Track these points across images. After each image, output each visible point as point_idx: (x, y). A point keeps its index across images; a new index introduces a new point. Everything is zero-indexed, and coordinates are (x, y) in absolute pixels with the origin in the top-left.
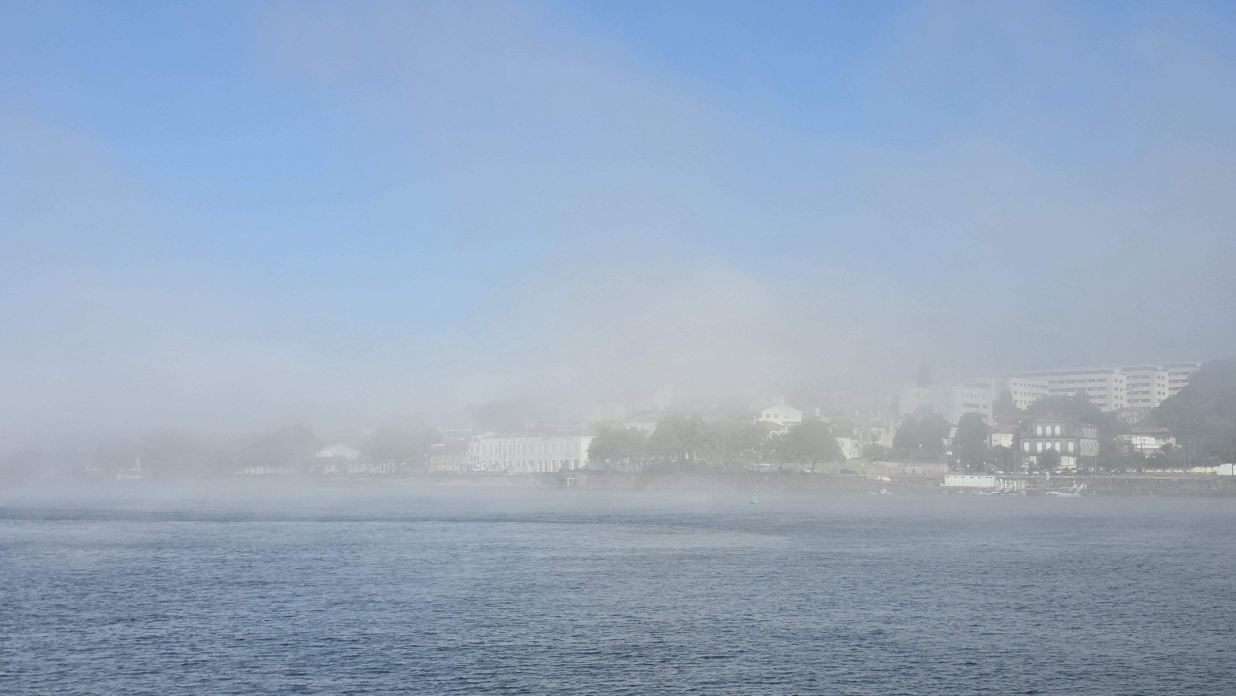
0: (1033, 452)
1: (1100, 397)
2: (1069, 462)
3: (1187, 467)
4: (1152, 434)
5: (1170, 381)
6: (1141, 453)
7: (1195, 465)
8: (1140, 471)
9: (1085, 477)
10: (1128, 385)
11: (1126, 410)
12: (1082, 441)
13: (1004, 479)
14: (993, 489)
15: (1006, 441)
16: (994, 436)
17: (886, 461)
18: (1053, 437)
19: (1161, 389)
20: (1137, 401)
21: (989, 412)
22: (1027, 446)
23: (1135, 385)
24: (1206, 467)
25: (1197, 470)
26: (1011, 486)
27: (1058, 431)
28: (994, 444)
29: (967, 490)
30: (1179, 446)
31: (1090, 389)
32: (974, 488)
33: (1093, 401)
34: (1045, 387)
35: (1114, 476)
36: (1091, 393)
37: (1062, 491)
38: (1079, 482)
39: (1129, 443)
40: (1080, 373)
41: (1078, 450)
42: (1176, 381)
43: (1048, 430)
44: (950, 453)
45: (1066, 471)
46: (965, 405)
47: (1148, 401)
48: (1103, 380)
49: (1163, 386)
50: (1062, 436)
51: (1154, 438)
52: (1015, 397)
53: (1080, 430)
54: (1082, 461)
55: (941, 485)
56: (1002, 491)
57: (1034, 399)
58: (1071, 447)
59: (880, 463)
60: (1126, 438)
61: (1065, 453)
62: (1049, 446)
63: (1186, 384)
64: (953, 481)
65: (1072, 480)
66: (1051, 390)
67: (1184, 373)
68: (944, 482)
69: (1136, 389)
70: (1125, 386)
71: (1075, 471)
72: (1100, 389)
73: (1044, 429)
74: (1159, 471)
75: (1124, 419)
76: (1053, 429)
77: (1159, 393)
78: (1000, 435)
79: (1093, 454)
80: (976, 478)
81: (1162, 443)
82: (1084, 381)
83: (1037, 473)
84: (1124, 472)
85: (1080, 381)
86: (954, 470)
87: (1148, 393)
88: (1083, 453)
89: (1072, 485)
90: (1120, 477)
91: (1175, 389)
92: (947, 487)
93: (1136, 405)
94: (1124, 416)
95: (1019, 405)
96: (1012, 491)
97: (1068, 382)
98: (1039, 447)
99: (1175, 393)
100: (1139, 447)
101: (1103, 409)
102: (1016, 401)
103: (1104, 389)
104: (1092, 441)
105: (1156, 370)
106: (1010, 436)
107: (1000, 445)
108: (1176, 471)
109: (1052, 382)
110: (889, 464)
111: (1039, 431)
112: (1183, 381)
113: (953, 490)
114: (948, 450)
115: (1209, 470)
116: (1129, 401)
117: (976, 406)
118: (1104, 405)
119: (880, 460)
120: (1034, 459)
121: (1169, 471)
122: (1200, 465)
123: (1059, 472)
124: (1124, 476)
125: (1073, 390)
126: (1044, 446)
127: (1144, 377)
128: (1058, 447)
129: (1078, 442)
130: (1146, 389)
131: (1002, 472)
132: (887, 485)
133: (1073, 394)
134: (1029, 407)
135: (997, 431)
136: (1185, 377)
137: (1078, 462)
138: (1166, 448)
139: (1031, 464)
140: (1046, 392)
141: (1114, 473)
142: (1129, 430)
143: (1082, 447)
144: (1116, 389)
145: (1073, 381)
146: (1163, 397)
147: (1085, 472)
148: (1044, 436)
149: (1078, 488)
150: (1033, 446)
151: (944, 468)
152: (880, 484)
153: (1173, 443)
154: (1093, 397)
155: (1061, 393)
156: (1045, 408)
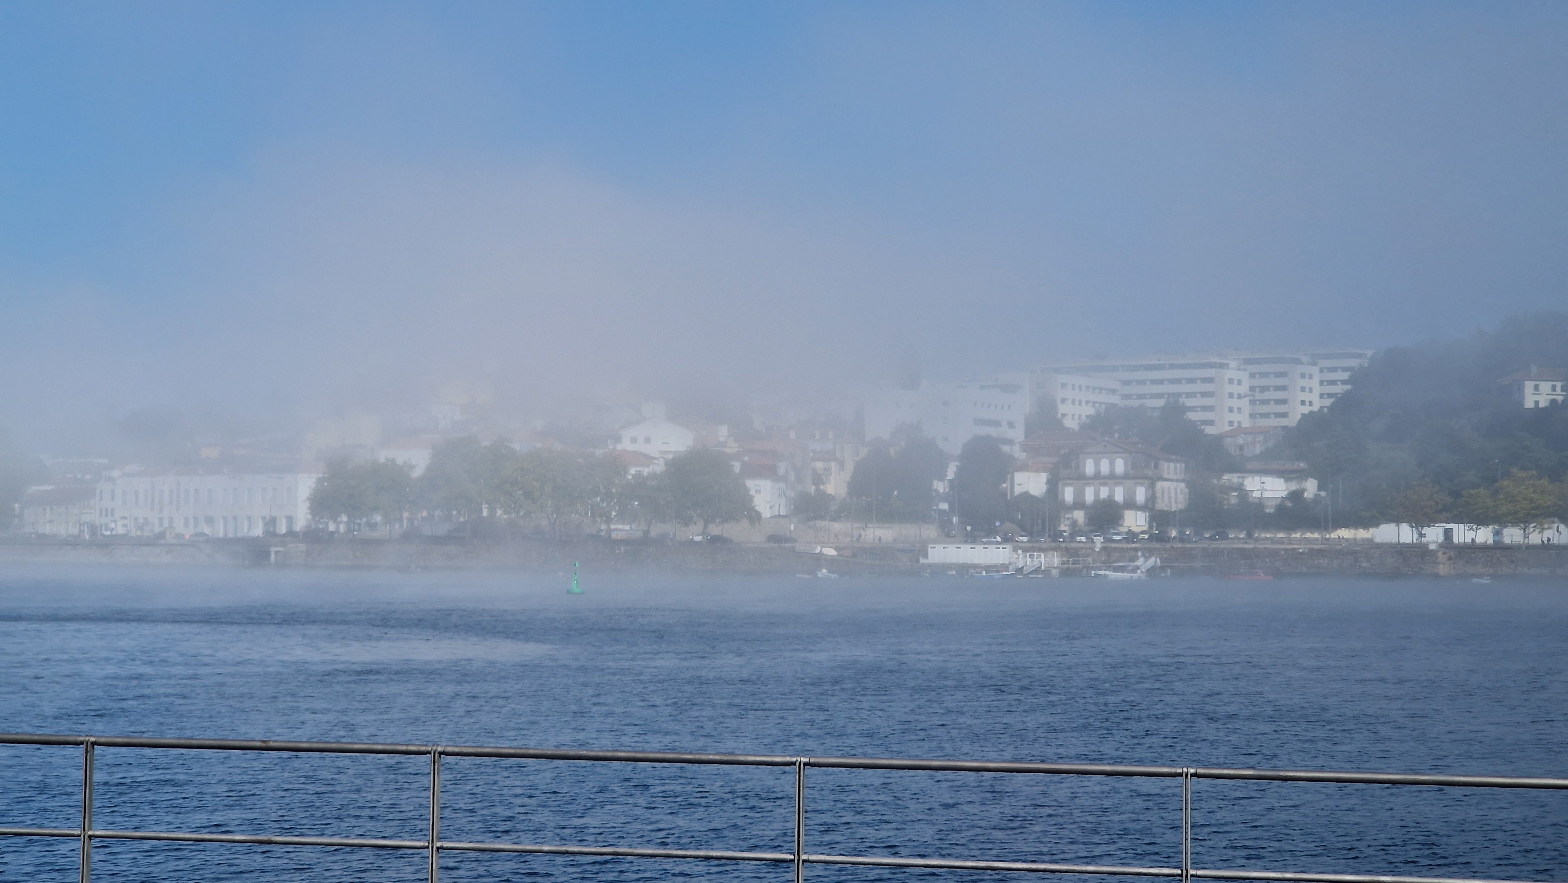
0: (1079, 504)
1: (1205, 408)
2: (1137, 521)
3: (1326, 529)
4: (1278, 473)
5: (1322, 383)
6: (1260, 504)
7: (1337, 525)
8: (1250, 535)
9: (1158, 546)
10: (1252, 389)
11: (1246, 432)
12: (1160, 485)
13: (1025, 550)
14: (1005, 567)
15: (1036, 484)
16: (1019, 477)
17: (833, 520)
18: (1112, 478)
19: (1306, 396)
20: (1266, 415)
21: (1018, 434)
22: (1068, 494)
23: (1263, 389)
24: (1356, 528)
25: (1345, 533)
26: (1036, 563)
27: (1120, 466)
28: (1018, 490)
29: (963, 569)
30: (1323, 494)
31: (1189, 395)
32: (975, 566)
33: (1192, 416)
34: (1113, 392)
35: (1204, 545)
36: (1189, 402)
37: (1116, 569)
38: (1149, 553)
39: (1240, 488)
40: (1172, 367)
41: (1152, 499)
42: (1333, 383)
43: (1105, 468)
44: (944, 506)
45: (1131, 536)
46: (979, 422)
47: (1285, 415)
48: (1209, 380)
49: (1311, 390)
50: (1126, 476)
51: (1282, 480)
52: (1062, 409)
53: (1156, 466)
54: (1158, 518)
55: (922, 561)
56: (1020, 570)
57: (1091, 411)
58: (1141, 495)
60: (1235, 478)
61: (1130, 504)
62: (1104, 493)
63: (1349, 387)
64: (942, 553)
65: (1136, 550)
66: (1123, 397)
67: (1345, 369)
68: (926, 556)
69: (1266, 396)
70: (1244, 389)
71: (1146, 537)
72: (1204, 394)
73: (1097, 464)
74: (1281, 535)
75: (1241, 448)
76: (1112, 464)
77: (1303, 403)
78: (1027, 474)
79: (1174, 506)
80: (979, 548)
81: (1294, 486)
82: (1178, 381)
83: (1083, 539)
84: (1224, 537)
85: (1173, 381)
86: (947, 535)
87: (1284, 402)
88: (1161, 505)
89: (1133, 559)
90: (1214, 545)
91: (1330, 395)
92: (929, 565)
93: (1262, 423)
94: (1241, 442)
95: (1068, 422)
96: (1037, 570)
97: (1153, 382)
98: (1089, 496)
99: (1328, 402)
100: (1257, 494)
101: (1209, 430)
102: (1064, 415)
103: (1210, 394)
104: (1175, 484)
105: (1298, 362)
106: (1043, 477)
107: (1027, 493)
108: (1308, 535)
109: (1127, 383)
110: (836, 526)
111: (1089, 468)
112: (1344, 382)
113: (943, 568)
114: (943, 500)
115: (1362, 534)
116: (1252, 416)
117: (996, 424)
118: (1211, 423)
119: (823, 518)
120: (1079, 516)
121: (1298, 535)
122: (1346, 526)
123: (1118, 538)
124: (1222, 544)
125: (1159, 396)
126: (1097, 493)
127: (1279, 375)
128: (1119, 496)
129: (1153, 485)
130: (1280, 395)
131: (1025, 539)
132: (831, 563)
133: (1160, 403)
134: (1083, 427)
135: (1024, 468)
136: (1345, 376)
137: (1151, 520)
138: (1296, 496)
139: (1074, 523)
140: (1115, 400)
141: (1210, 538)
142: (1239, 467)
143: (1158, 495)
144: (1231, 395)
145: (1160, 382)
146: (1306, 410)
147: (1161, 538)
148: (1097, 476)
149: (1145, 564)
150: (1079, 494)
151: (931, 531)
152: (819, 559)
153: (1311, 488)
154: (1193, 409)
155: (1136, 403)
156: (1108, 426)
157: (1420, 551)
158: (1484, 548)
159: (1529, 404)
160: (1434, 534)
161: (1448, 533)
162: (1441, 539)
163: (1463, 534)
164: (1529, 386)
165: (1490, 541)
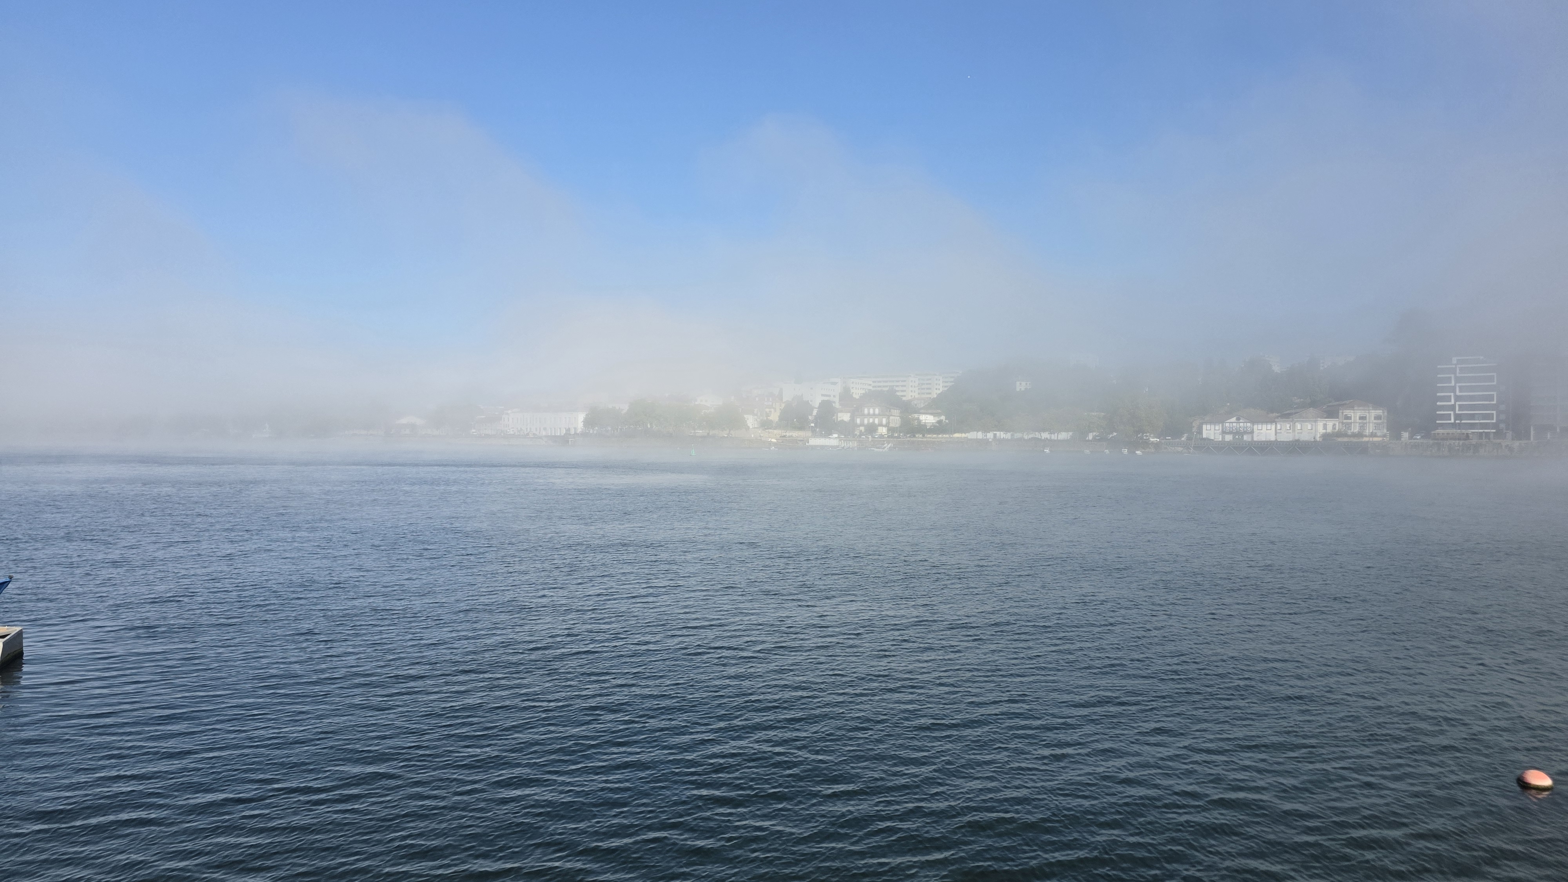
0: (862, 425)
1: (902, 391)
2: (883, 430)
3: (951, 433)
4: (931, 414)
5: (943, 382)
6: (925, 425)
7: (955, 432)
8: (924, 436)
9: (892, 439)
10: (919, 384)
11: (917, 399)
12: (891, 418)
13: (844, 441)
14: (837, 447)
15: (845, 417)
16: (840, 415)
17: (774, 429)
18: (874, 415)
19: (938, 387)
20: (924, 394)
21: (837, 400)
22: (858, 421)
23: (923, 384)
24: (961, 433)
25: (957, 435)
26: (848, 445)
27: (877, 411)
28: (839, 419)
29: (823, 447)
30: (948, 421)
31: (897, 386)
32: (827, 446)
33: (898, 394)
34: (870, 385)
35: (908, 439)
36: (897, 389)
37: (877, 448)
38: (888, 443)
39: (918, 419)
40: (891, 376)
41: (888, 423)
42: (946, 382)
43: (871, 411)
44: (813, 425)
45: (882, 436)
46: (823, 395)
47: (930, 393)
48: (904, 381)
49: (939, 385)
50: (879, 415)
51: (933, 416)
52: (852, 391)
53: (890, 411)
54: (891, 430)
55: (807, 444)
56: (842, 447)
57: (864, 392)
58: (884, 421)
59: (770, 430)
60: (916, 416)
61: (881, 425)
62: (871, 420)
63: (953, 384)
64: (815, 441)
65: (884, 441)
66: (873, 387)
67: (951, 377)
68: (809, 442)
69: (923, 387)
70: (917, 385)
71: (886, 436)
72: (902, 386)
73: (869, 411)
74: (935, 436)
75: (916, 405)
76: (874, 411)
77: (937, 389)
78: (843, 414)
79: (897, 426)
80: (827, 440)
81: (937, 419)
82: (893, 381)
83: (864, 437)
84: (914, 436)
85: (890, 381)
86: (815, 434)
87: (930, 389)
88: (891, 425)
89: (884, 444)
90: (912, 439)
91: (945, 387)
92: (810, 446)
93: (923, 396)
94: (916, 403)
95: (854, 396)
96: (849, 448)
97: (884, 382)
98: (866, 421)
99: (946, 389)
100: (924, 421)
101: (904, 399)
102: (853, 393)
103: (905, 386)
104: (897, 418)
105: (936, 375)
106: (849, 414)
107: (843, 420)
108: (944, 436)
109: (873, 382)
110: (775, 431)
111: (866, 411)
112: (951, 382)
113: (814, 447)
114: (813, 423)
115: (963, 435)
116: (919, 394)
117: (829, 396)
118: (904, 396)
119: (771, 429)
120: (862, 428)
121: (941, 436)
122: (958, 432)
123: (877, 436)
124: (914, 439)
125: (887, 386)
126: (868, 421)
127: (928, 379)
128: (877, 421)
129: (889, 418)
130: (929, 386)
131: (843, 436)
132: (775, 444)
133: (886, 389)
134: (860, 397)
135: (841, 411)
136: (952, 379)
137: (888, 430)
138: (940, 422)
139: (861, 431)
140: (871, 388)
141: (909, 437)
142: (918, 411)
143: (891, 421)
144: (911, 387)
145: (886, 382)
146: (938, 392)
147: (892, 437)
148: (869, 414)
149: (887, 446)
150: (862, 421)
151: (809, 434)
152: (770, 443)
153: (943, 418)
154: (898, 391)
155: (879, 389)
156: (870, 397)
157: (986, 442)
158: (1008, 440)
159: (1018, 390)
160: (990, 435)
161: (995, 435)
162: (992, 437)
163: (1001, 435)
164: (1018, 383)
165: (1010, 438)
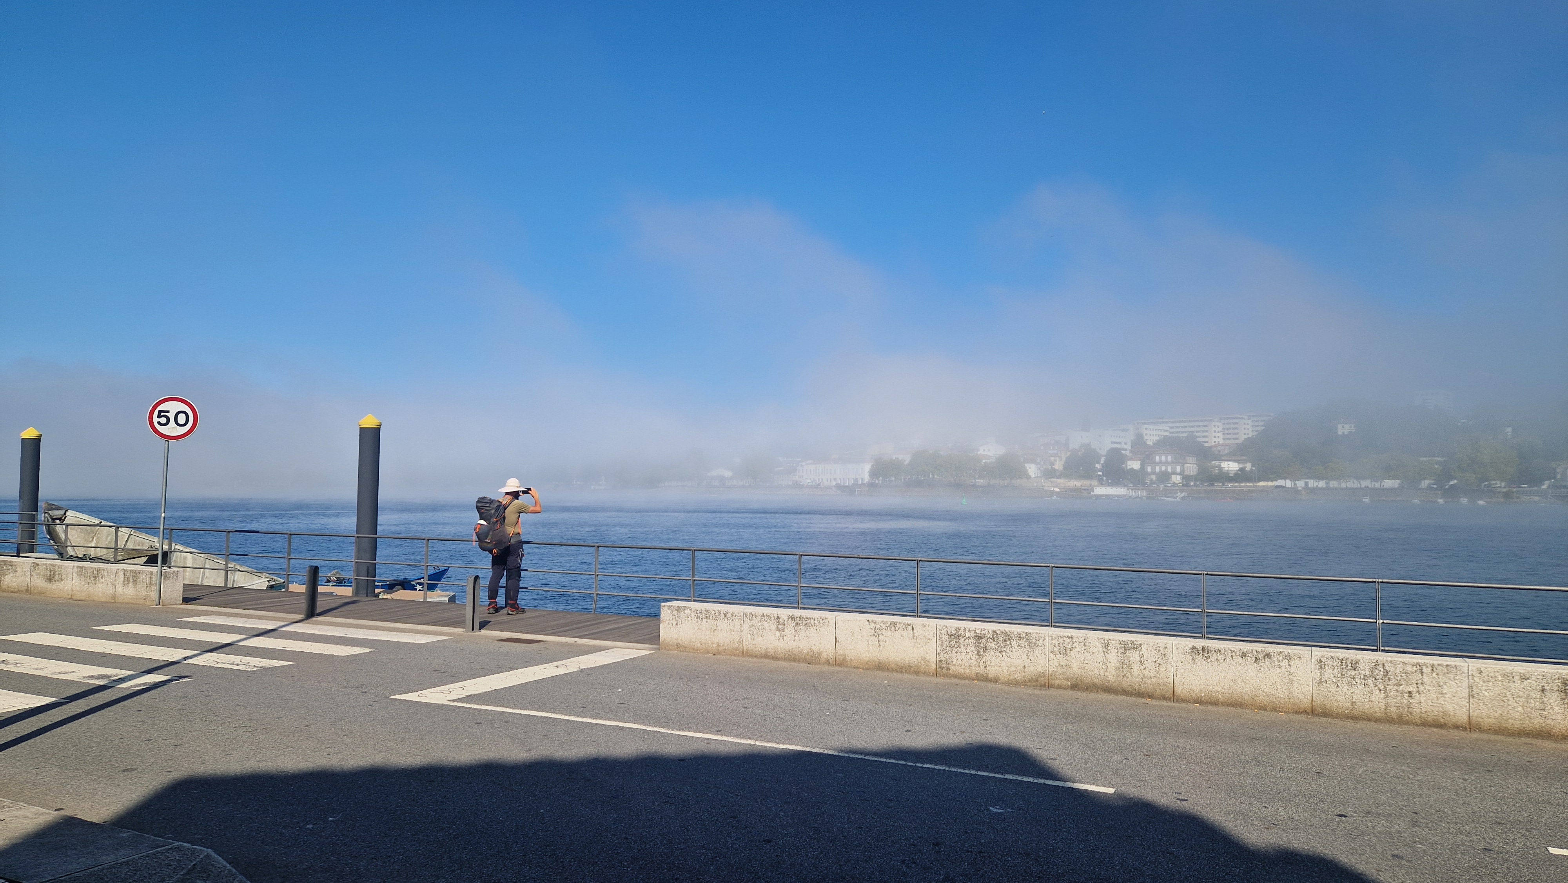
0: (1153, 473)
1: (1204, 437)
2: (1177, 479)
3: (1255, 482)
4: (1235, 461)
5: (1252, 426)
6: (1227, 473)
7: (1260, 480)
8: (1223, 484)
9: (1186, 488)
10: (1223, 429)
11: (1222, 445)
12: (1186, 465)
13: (1132, 490)
14: (1124, 496)
15: (1135, 465)
16: (1129, 463)
17: (1057, 478)
18: (1167, 463)
19: (1246, 431)
20: (1230, 439)
21: (1128, 447)
22: (1149, 469)
23: (1228, 429)
24: (1268, 482)
25: (1262, 483)
26: (1136, 494)
27: (1170, 458)
28: (1129, 467)
29: (1108, 496)
30: (1254, 468)
31: (1198, 432)
32: (1112, 495)
33: (1198, 439)
34: (1167, 431)
35: (1204, 488)
36: (1198, 434)
37: (1168, 497)
38: (1182, 491)
39: (1219, 466)
40: (1190, 421)
41: (1182, 471)
42: (1257, 426)
43: (1163, 458)
44: (1100, 473)
45: (1174, 484)
46: (1113, 443)
47: (1237, 439)
48: (1206, 426)
49: (1248, 429)
50: (1172, 462)
51: (1237, 464)
52: (1146, 437)
53: (1184, 459)
54: (1186, 478)
55: (1092, 493)
56: (1130, 497)
57: (1158, 438)
58: (1178, 469)
59: (1052, 479)
60: (1217, 463)
61: (1175, 473)
62: (1163, 468)
63: (1263, 428)
64: (1100, 491)
65: (1177, 490)
66: (1170, 433)
67: (1262, 421)
68: (1093, 492)
69: (1230, 431)
70: (1220, 429)
71: (1181, 485)
72: (1204, 432)
73: (1160, 458)
74: (1236, 484)
75: (1219, 451)
76: (1166, 458)
77: (1245, 434)
78: (1132, 462)
79: (1192, 474)
80: (1114, 489)
81: (1241, 466)
82: (1193, 427)
83: (1155, 485)
84: (1213, 485)
85: (1190, 427)
86: (1101, 483)
87: (1237, 434)
88: (1186, 473)
89: (1177, 493)
90: (1209, 488)
91: (1257, 431)
92: (1095, 495)
93: (1227, 442)
94: (1219, 449)
95: (1148, 443)
96: (1137, 497)
97: (1182, 427)
98: (1157, 469)
99: (1256, 433)
100: (1226, 469)
101: (1206, 445)
102: (1146, 440)
103: (1206, 432)
104: (1192, 465)
105: (1242, 418)
106: (1139, 462)
107: (1132, 468)
108: (1248, 484)
109: (1171, 428)
110: (1059, 481)
111: (1157, 458)
112: (1262, 426)
113: (1099, 496)
114: (1100, 471)
115: (1270, 483)
116: (1223, 439)
117: (1120, 443)
118: (1207, 442)
119: (1054, 478)
120: (1154, 477)
121: (1243, 484)
122: (1264, 481)
123: (1170, 485)
124: (1212, 488)
125: (1186, 432)
126: (1160, 468)
127: (1234, 423)
128: (1170, 469)
129: (1183, 466)
130: (1236, 431)
131: (1132, 485)
132: (1057, 493)
133: (1185, 435)
134: (1154, 444)
135: (1131, 459)
136: (1262, 423)
137: (1183, 478)
138: (1242, 470)
139: (1152, 480)
140: (1167, 434)
141: (1207, 486)
142: (1220, 458)
143: (1186, 469)
144: (1215, 431)
145: (1186, 427)
146: (1246, 437)
147: (1187, 485)
148: (1161, 462)
149: (1180, 495)
150: (1153, 469)
151: (1095, 482)
152: (1052, 492)
153: (1248, 466)
154: (1199, 437)
155: (1176, 435)
156: (1165, 444)
157: (1295, 490)
158: (1322, 489)
159: (1340, 433)
160: (1300, 484)
161: (1307, 483)
162: (1303, 485)
163: (1312, 483)
164: (1340, 426)
165: (1324, 486)
